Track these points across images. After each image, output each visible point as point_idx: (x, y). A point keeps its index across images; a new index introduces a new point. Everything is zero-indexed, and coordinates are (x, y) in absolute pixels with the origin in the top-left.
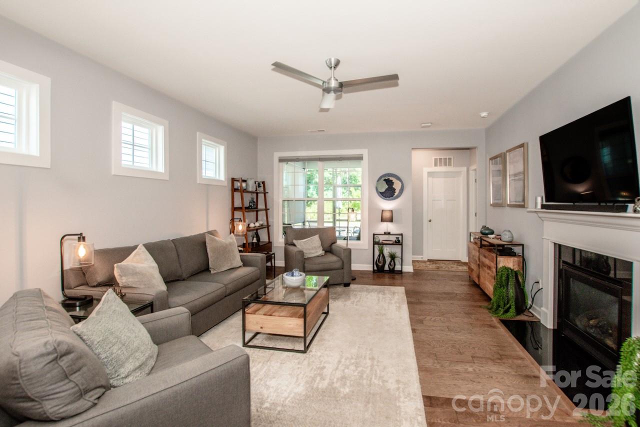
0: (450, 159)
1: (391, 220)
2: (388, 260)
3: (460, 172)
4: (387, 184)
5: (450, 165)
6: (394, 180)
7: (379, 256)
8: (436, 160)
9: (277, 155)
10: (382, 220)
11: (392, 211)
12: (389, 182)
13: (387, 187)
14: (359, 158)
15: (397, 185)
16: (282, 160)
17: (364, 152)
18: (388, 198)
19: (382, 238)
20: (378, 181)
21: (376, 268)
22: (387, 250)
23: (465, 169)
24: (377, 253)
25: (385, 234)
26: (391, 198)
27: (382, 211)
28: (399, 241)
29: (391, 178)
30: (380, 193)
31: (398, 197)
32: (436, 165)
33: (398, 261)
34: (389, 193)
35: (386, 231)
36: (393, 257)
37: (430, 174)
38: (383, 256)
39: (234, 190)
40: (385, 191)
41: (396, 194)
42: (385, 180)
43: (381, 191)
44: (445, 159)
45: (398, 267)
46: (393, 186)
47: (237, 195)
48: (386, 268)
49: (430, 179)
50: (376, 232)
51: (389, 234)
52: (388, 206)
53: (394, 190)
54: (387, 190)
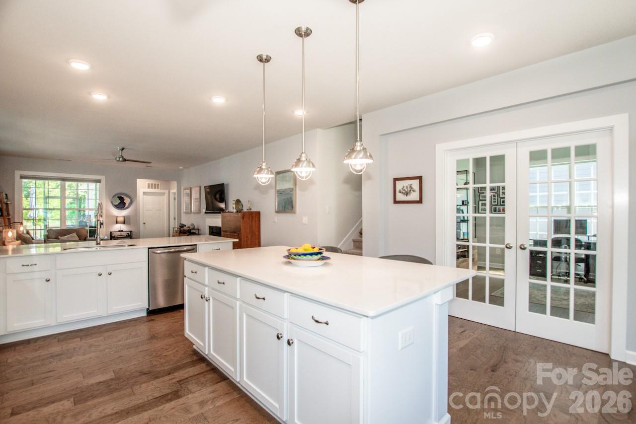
0: (158, 184)
1: (124, 223)
3: (164, 193)
5: (158, 188)
6: (125, 197)
8: (149, 184)
9: (19, 174)
10: (117, 223)
11: (124, 217)
12: (121, 199)
13: (119, 201)
14: (99, 181)
15: (127, 201)
16: (22, 177)
17: (103, 178)
18: (120, 209)
20: (113, 197)
23: (167, 191)
25: (119, 231)
26: (123, 209)
27: (117, 217)
28: (129, 235)
29: (122, 196)
31: (127, 208)
32: (149, 188)
34: (121, 205)
35: (120, 230)
37: (145, 193)
40: (118, 204)
41: (126, 206)
42: (118, 197)
43: (115, 204)
44: (155, 184)
46: (124, 201)
49: (145, 196)
50: (112, 231)
51: (122, 231)
52: (121, 214)
53: (125, 203)
54: (120, 203)
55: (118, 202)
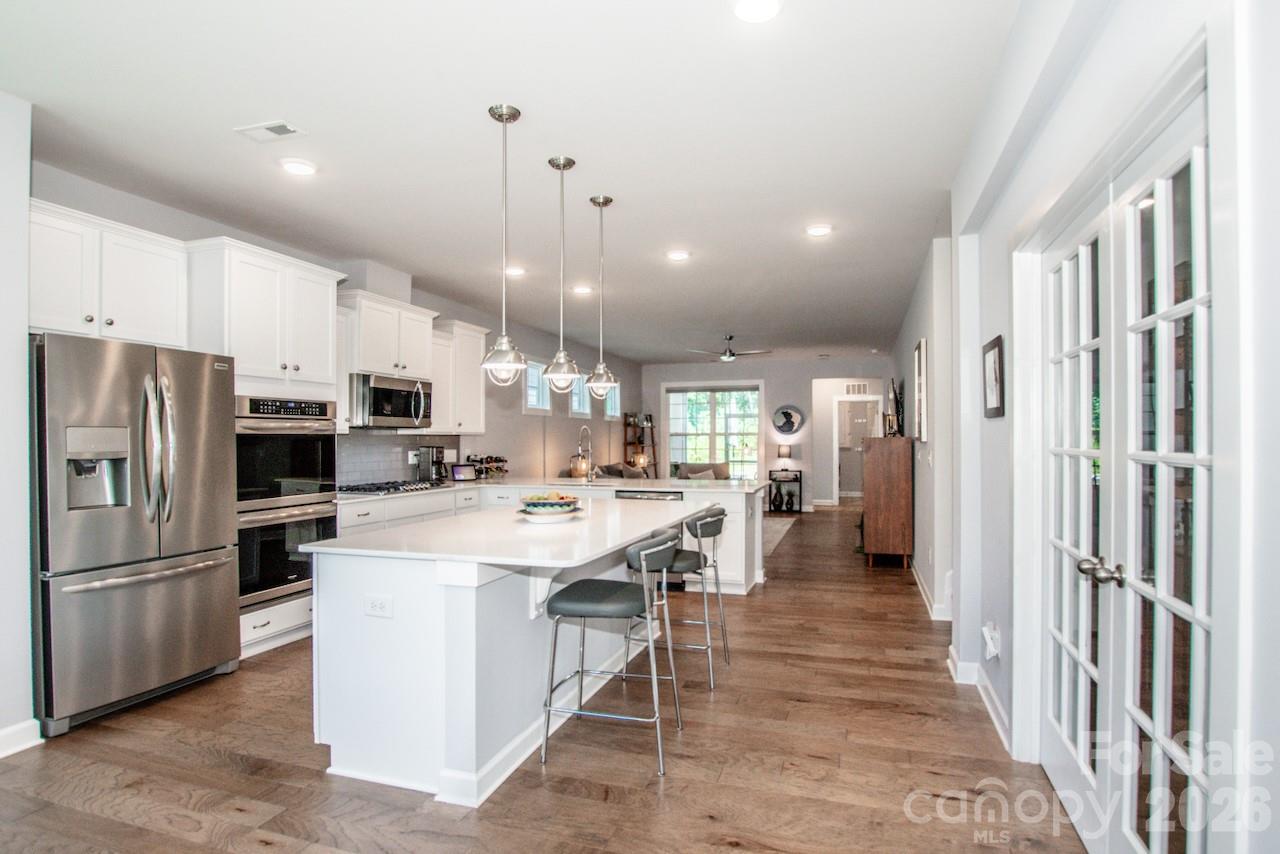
0: (865, 386)
1: (790, 456)
2: (786, 498)
4: (785, 417)
5: (865, 392)
6: (793, 413)
7: (776, 495)
8: (848, 387)
9: (664, 386)
10: (779, 456)
11: (790, 446)
12: (787, 416)
13: (785, 420)
14: (755, 388)
15: (796, 418)
16: (669, 391)
17: (761, 383)
18: (786, 432)
19: (780, 476)
21: (772, 508)
22: (784, 490)
24: (774, 491)
25: (783, 470)
26: (790, 432)
27: (780, 446)
28: (797, 478)
29: (789, 411)
30: (778, 426)
32: (848, 392)
33: (796, 500)
34: (787, 426)
36: (791, 495)
38: (781, 495)
39: (627, 425)
40: (783, 424)
41: (795, 428)
42: (783, 413)
44: (859, 386)
45: (796, 507)
46: (792, 420)
47: (630, 430)
48: (784, 508)
50: (774, 469)
51: (786, 470)
52: (786, 440)
53: (793, 423)
54: (785, 424)
55: (782, 421)
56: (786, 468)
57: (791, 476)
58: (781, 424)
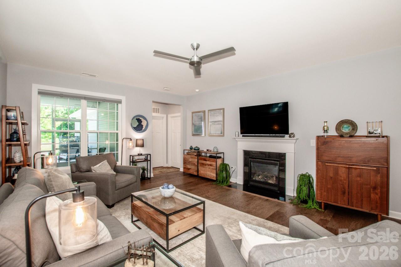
0: (159, 109)
1: (142, 146)
3: (163, 118)
4: (138, 122)
5: (158, 112)
6: (142, 120)
9: (36, 87)
10: (137, 146)
11: (143, 139)
12: (139, 121)
13: (138, 124)
14: (119, 102)
15: (144, 123)
16: (42, 93)
17: (123, 98)
18: (138, 131)
20: (132, 119)
23: (165, 116)
25: (139, 155)
26: (140, 131)
27: (137, 140)
28: (148, 159)
29: (141, 118)
30: (134, 127)
31: (145, 130)
34: (139, 128)
36: (144, 169)
40: (137, 126)
41: (143, 129)
42: (137, 119)
46: (142, 124)
52: (140, 136)
53: (142, 126)
54: (138, 126)
55: (136, 124)
56: (141, 153)
57: (143, 157)
58: (135, 126)
